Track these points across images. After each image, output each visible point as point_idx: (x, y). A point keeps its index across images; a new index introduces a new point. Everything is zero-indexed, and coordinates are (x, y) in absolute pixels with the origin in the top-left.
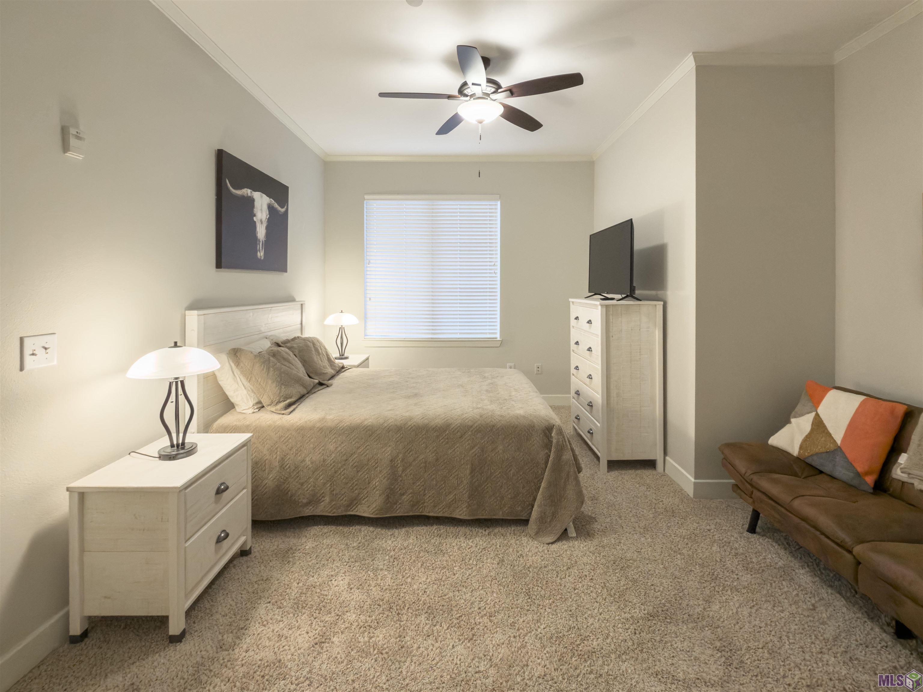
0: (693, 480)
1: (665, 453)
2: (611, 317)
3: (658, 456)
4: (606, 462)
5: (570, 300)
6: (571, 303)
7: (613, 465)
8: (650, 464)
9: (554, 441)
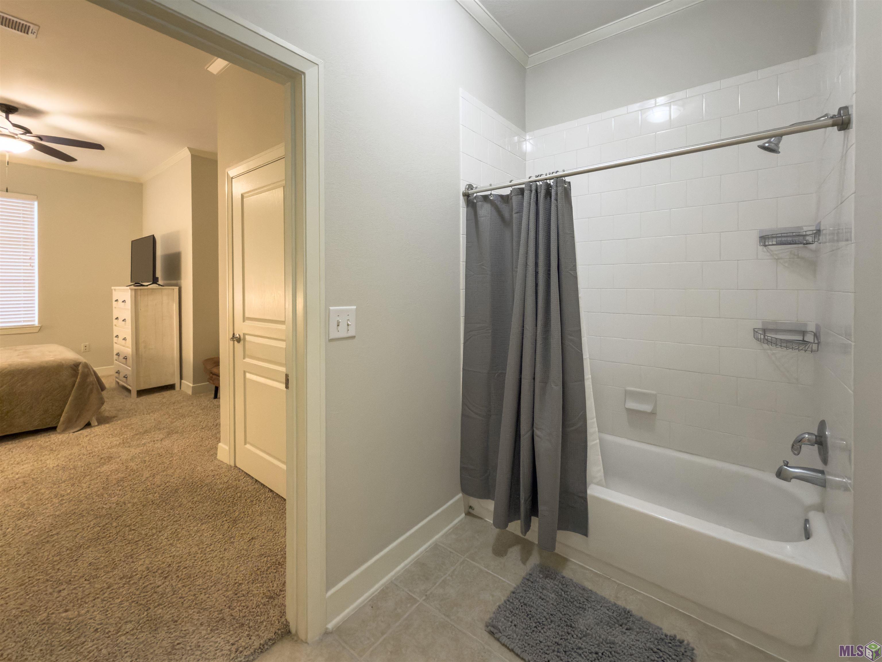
0: (191, 385)
1: (181, 378)
2: (139, 297)
3: (176, 380)
4: (136, 393)
5: (112, 288)
6: (113, 291)
7: (141, 393)
8: (171, 387)
9: (80, 371)
